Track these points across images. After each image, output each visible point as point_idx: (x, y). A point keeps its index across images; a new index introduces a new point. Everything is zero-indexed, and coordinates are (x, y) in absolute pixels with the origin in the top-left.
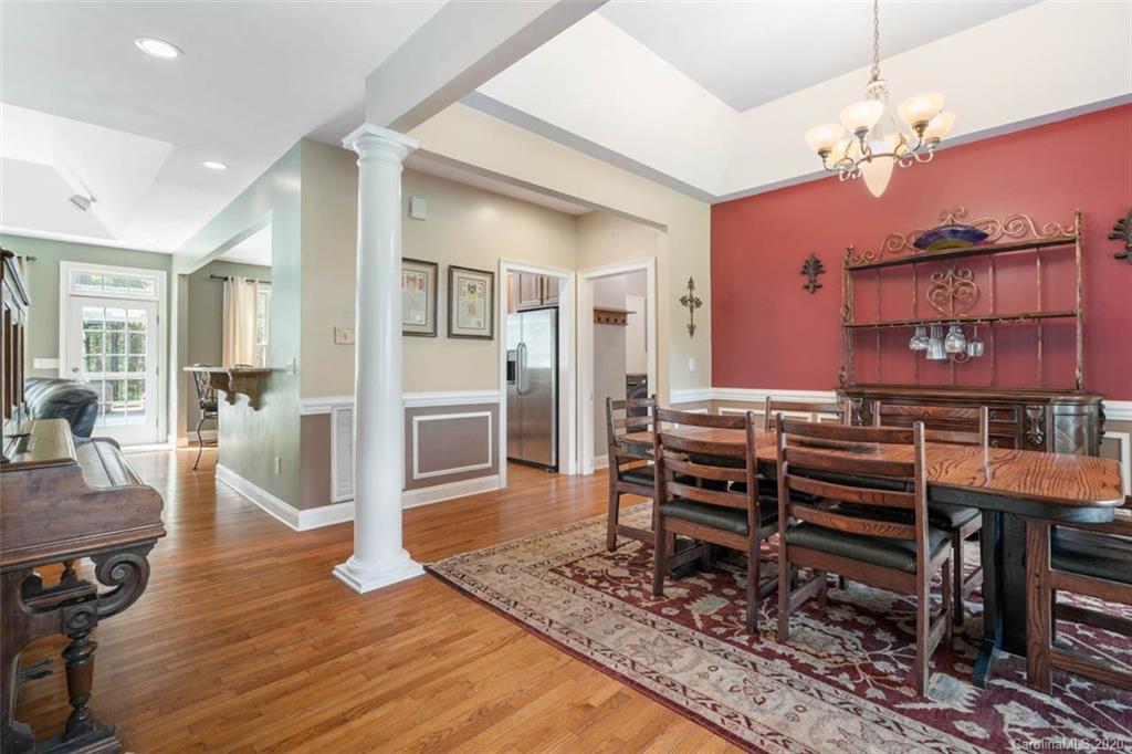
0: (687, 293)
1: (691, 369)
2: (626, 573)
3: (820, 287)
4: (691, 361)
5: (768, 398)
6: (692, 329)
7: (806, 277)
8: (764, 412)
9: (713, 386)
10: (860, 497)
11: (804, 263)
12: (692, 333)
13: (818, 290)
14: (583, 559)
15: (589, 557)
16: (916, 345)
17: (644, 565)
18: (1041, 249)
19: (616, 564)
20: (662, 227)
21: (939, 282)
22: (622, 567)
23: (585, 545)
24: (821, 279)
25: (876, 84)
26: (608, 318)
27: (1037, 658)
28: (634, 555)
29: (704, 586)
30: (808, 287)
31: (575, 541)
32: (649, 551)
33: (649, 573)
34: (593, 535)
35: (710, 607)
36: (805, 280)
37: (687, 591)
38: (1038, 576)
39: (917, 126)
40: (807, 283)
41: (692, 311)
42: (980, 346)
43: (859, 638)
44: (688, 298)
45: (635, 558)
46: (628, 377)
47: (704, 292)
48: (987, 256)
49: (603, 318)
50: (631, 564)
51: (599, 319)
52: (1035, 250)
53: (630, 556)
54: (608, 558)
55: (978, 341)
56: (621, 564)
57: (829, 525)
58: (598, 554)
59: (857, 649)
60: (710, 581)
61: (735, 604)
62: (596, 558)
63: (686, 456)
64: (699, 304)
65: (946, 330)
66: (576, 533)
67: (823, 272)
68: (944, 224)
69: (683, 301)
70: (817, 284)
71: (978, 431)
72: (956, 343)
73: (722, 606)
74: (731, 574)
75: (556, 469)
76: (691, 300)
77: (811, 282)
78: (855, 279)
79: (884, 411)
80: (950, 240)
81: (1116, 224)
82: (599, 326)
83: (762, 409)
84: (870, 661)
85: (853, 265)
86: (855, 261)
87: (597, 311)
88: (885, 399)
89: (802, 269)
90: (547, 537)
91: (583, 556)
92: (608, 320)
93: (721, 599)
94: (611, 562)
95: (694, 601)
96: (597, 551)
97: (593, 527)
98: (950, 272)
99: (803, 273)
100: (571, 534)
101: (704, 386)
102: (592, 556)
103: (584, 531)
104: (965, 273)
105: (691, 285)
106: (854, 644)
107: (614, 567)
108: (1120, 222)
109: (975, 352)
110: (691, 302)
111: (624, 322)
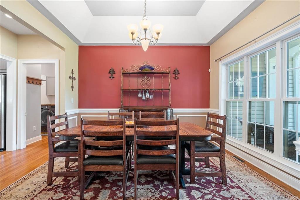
0: (71, 75)
1: (72, 102)
2: (62, 195)
3: (114, 78)
4: (72, 99)
5: (108, 112)
6: (73, 88)
7: (110, 74)
8: (107, 116)
9: (79, 108)
10: (162, 144)
11: (109, 70)
12: (72, 89)
13: (113, 79)
14: (36, 196)
15: (39, 193)
16: (140, 95)
17: (69, 187)
18: (163, 74)
19: (55, 192)
20: (62, 48)
21: (143, 80)
22: (59, 192)
23: (34, 187)
24: (114, 75)
25: (144, 18)
26: (33, 81)
27: (193, 176)
28: (62, 183)
29: (98, 187)
30: (110, 77)
31: (28, 187)
32: (68, 179)
33: (73, 190)
34: (37, 180)
35: (105, 196)
36: (110, 75)
37: (93, 192)
38: (193, 155)
39: (158, 33)
40: (110, 76)
41: (73, 81)
42: (152, 96)
43: (152, 186)
44: (71, 77)
45: (63, 185)
46: (42, 106)
47: (76, 75)
48: (153, 74)
49: (31, 81)
50: (63, 189)
51: (29, 82)
52: (161, 74)
53: (61, 185)
54: (50, 190)
55: (152, 95)
56: (58, 191)
57: (152, 154)
58: (44, 190)
59: (155, 191)
60: (99, 184)
61: (113, 190)
62: (43, 192)
63: (94, 138)
64: (75, 79)
65: (146, 92)
66: (27, 182)
67: (115, 73)
68: (144, 65)
69: (70, 77)
70: (113, 77)
71: (163, 118)
72: (148, 95)
73: (109, 194)
74: (104, 177)
75: (5, 149)
76: (73, 77)
77: (111, 76)
78: (124, 76)
79: (142, 114)
80: (147, 69)
81: (174, 71)
82: (29, 84)
83: (107, 115)
84: (160, 194)
85: (123, 72)
86: (124, 71)
87: (28, 78)
88: (142, 110)
89: (109, 72)
90: (9, 191)
91: (35, 194)
92: (33, 82)
93: (107, 190)
94: (52, 192)
95: (98, 196)
96: (42, 188)
97: (35, 175)
98: (146, 77)
99: (109, 73)
100: (24, 184)
101: (75, 108)
102: (40, 192)
103: (31, 179)
104: (149, 78)
105: (72, 72)
106: (153, 189)
107: (54, 194)
108: (175, 70)
109: (151, 98)
110: (72, 78)
111: (40, 84)
